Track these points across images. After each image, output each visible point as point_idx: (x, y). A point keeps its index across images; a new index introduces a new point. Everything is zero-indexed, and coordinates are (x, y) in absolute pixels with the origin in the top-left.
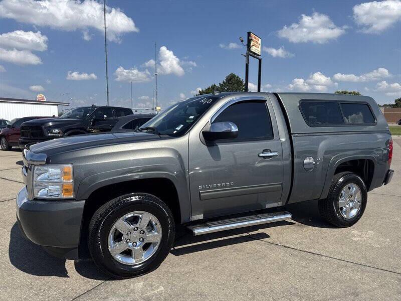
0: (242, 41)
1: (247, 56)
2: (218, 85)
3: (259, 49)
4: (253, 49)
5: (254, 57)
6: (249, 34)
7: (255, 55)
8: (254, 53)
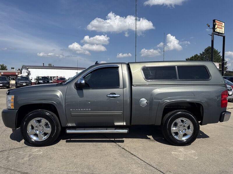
0: (209, 26)
1: (212, 35)
2: (199, 55)
3: (223, 30)
4: (218, 30)
5: (219, 35)
6: (214, 21)
7: (219, 34)
8: (219, 33)
